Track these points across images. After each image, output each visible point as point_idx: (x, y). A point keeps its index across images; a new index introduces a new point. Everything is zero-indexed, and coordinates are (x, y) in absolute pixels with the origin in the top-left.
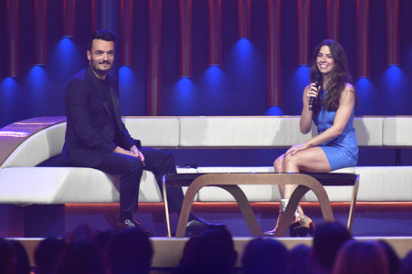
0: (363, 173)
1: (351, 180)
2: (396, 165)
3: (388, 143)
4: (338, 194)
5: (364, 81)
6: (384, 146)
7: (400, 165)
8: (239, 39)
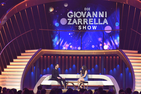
0: (89, 82)
1: (87, 82)
4: (86, 84)
5: (89, 70)
8: (74, 65)
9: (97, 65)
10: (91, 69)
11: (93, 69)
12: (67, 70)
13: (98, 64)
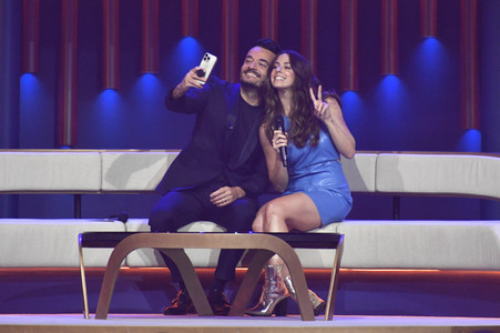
1: (333, 241)
2: (394, 219)
3: (383, 188)
5: (351, 96)
6: (378, 192)
7: (399, 219)
8: (183, 38)
9: (439, 35)
10: (368, 83)
11: (391, 83)
12: (109, 97)
13: (449, 32)
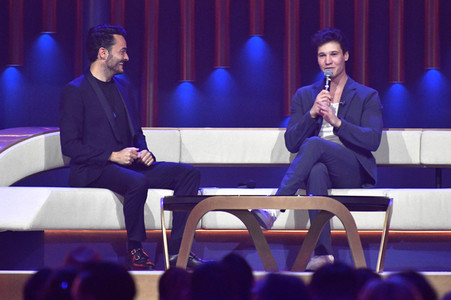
0: (398, 196)
2: (436, 188)
5: (398, 87)
6: (422, 164)
7: (441, 188)
8: (250, 37)
